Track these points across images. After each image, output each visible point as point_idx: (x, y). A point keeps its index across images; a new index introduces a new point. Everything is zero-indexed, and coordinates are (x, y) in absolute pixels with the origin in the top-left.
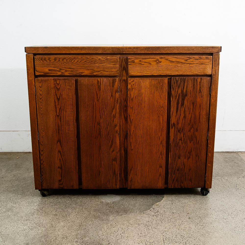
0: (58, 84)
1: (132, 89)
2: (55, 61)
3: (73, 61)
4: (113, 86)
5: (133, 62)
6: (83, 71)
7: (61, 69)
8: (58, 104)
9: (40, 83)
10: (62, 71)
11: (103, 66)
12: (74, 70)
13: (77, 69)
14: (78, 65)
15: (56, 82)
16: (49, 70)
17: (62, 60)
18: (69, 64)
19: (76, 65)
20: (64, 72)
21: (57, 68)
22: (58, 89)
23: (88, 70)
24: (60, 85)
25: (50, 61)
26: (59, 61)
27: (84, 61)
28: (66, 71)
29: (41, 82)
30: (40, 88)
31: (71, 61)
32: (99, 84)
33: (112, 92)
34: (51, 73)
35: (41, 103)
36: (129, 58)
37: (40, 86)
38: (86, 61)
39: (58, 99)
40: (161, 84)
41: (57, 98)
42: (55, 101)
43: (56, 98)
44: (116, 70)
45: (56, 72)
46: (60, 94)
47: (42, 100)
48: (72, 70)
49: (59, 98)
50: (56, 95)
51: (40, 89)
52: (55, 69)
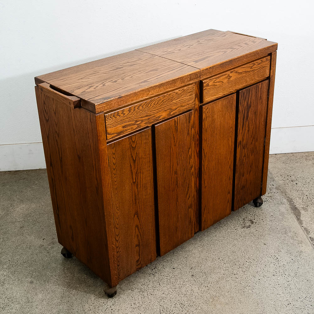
0: (134, 142)
1: (207, 118)
2: (130, 112)
3: (149, 106)
4: (189, 122)
5: (208, 85)
6: (161, 115)
7: (136, 121)
8: (135, 168)
9: (113, 149)
10: (138, 123)
11: (180, 100)
12: (151, 117)
13: (154, 114)
14: (155, 109)
15: (132, 140)
16: (124, 127)
17: (137, 109)
18: (145, 111)
19: (153, 110)
20: (140, 123)
21: (132, 121)
22: (134, 148)
23: (165, 111)
24: (136, 142)
25: (124, 114)
26: (134, 110)
27: (161, 101)
28: (142, 121)
29: (114, 147)
30: (113, 155)
31: (148, 106)
32: (176, 125)
33: (188, 129)
34: (126, 130)
35: (115, 175)
36: (204, 82)
37: (113, 153)
38: (163, 101)
39: (134, 161)
40: (231, 103)
41: (133, 159)
42: (130, 165)
43: (132, 161)
44: (192, 101)
45: (131, 127)
46: (137, 153)
47: (116, 170)
48: (149, 117)
49: (135, 159)
50: (132, 157)
51: (113, 157)
52: (130, 123)
